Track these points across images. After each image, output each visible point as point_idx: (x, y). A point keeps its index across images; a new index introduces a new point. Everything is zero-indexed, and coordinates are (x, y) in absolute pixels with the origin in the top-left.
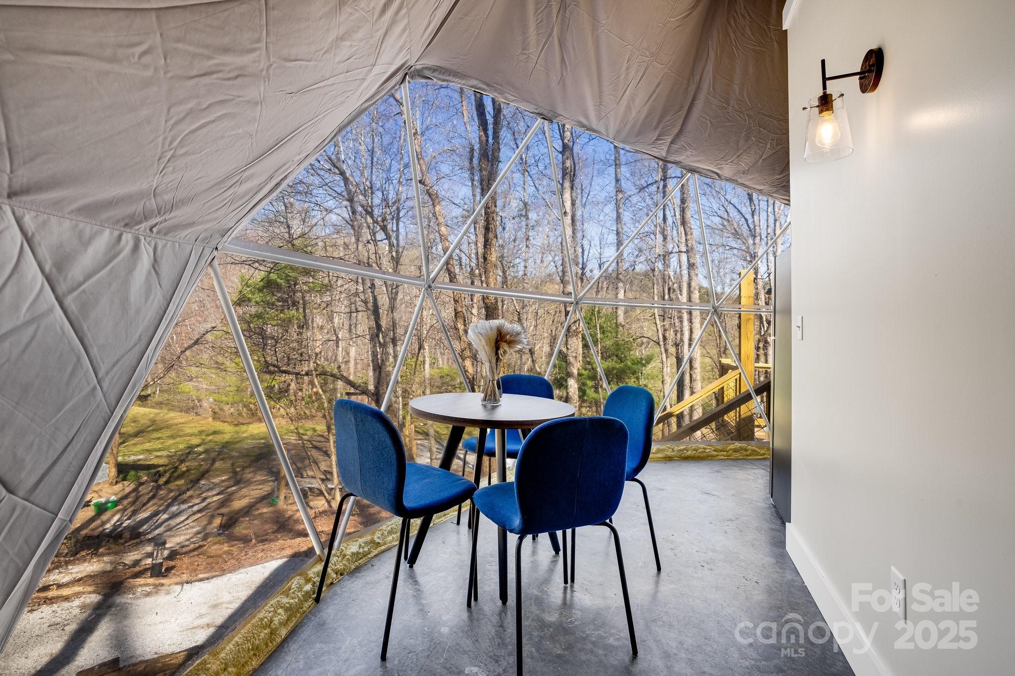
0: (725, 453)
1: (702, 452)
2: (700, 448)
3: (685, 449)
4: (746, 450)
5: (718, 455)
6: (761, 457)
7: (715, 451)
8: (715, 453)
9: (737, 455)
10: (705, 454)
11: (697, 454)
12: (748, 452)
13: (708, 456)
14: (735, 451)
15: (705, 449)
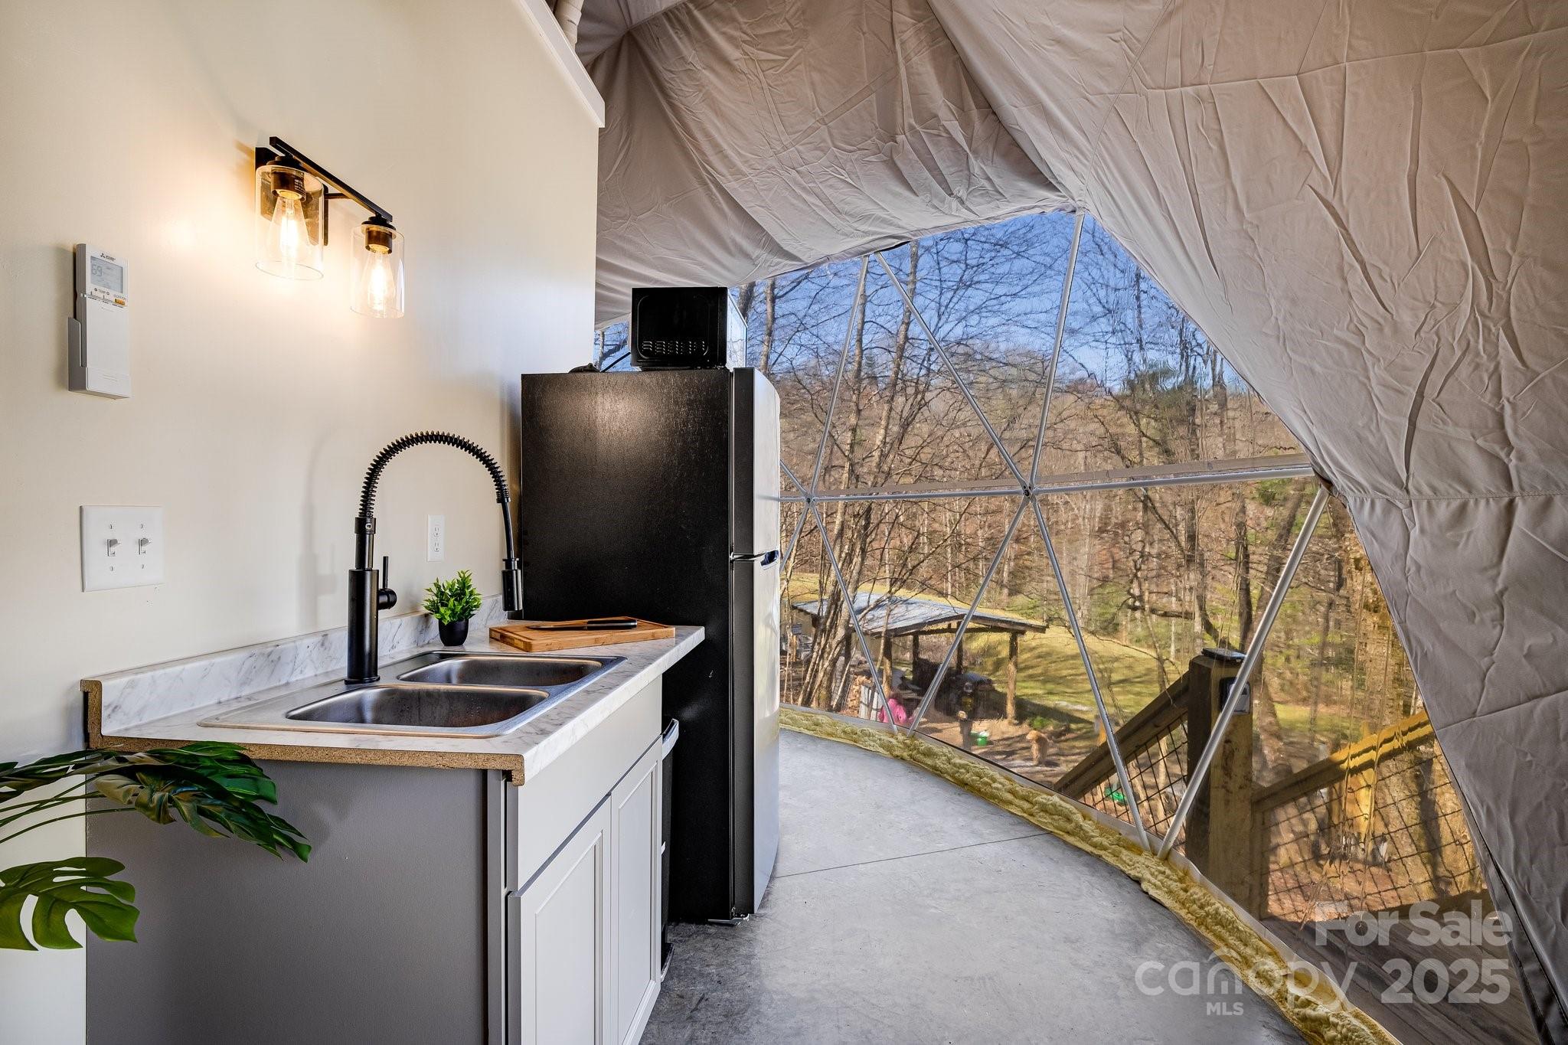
0: (1026, 805)
1: (986, 784)
2: (986, 775)
3: (962, 766)
4: (1069, 820)
5: (1010, 803)
6: (1089, 849)
7: (1012, 792)
8: (1010, 797)
9: (1044, 820)
10: (988, 789)
11: (978, 784)
12: (1070, 827)
13: (994, 797)
14: (1044, 809)
15: (994, 781)
